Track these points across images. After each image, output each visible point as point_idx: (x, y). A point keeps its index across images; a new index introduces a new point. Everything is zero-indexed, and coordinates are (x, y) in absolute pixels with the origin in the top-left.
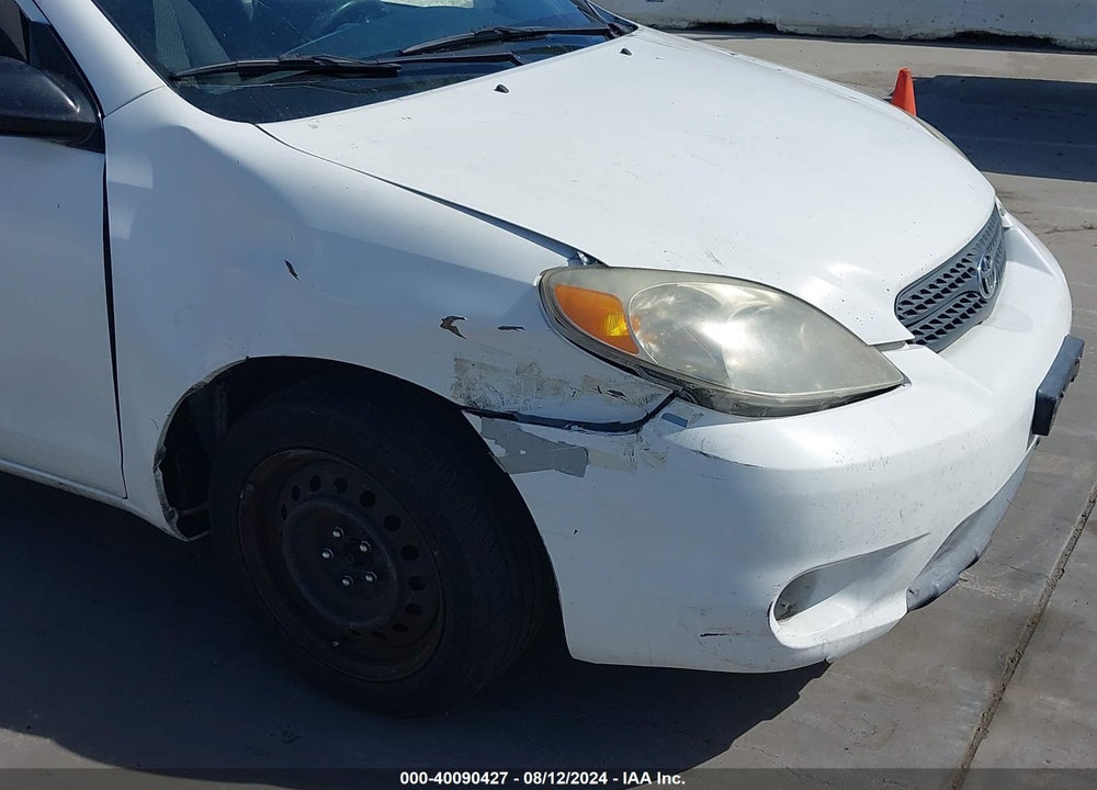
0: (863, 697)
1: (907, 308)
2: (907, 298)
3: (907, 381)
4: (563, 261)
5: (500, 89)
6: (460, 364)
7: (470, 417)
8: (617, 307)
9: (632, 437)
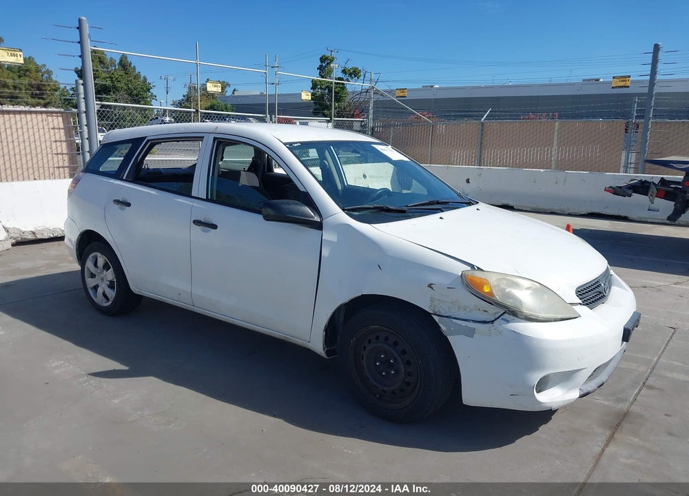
0: (562, 431)
1: (579, 293)
2: (579, 290)
3: (580, 316)
4: (469, 268)
5: (441, 218)
6: (432, 299)
7: (434, 317)
8: (487, 283)
9: (490, 325)
